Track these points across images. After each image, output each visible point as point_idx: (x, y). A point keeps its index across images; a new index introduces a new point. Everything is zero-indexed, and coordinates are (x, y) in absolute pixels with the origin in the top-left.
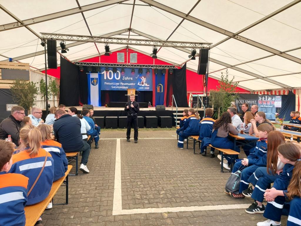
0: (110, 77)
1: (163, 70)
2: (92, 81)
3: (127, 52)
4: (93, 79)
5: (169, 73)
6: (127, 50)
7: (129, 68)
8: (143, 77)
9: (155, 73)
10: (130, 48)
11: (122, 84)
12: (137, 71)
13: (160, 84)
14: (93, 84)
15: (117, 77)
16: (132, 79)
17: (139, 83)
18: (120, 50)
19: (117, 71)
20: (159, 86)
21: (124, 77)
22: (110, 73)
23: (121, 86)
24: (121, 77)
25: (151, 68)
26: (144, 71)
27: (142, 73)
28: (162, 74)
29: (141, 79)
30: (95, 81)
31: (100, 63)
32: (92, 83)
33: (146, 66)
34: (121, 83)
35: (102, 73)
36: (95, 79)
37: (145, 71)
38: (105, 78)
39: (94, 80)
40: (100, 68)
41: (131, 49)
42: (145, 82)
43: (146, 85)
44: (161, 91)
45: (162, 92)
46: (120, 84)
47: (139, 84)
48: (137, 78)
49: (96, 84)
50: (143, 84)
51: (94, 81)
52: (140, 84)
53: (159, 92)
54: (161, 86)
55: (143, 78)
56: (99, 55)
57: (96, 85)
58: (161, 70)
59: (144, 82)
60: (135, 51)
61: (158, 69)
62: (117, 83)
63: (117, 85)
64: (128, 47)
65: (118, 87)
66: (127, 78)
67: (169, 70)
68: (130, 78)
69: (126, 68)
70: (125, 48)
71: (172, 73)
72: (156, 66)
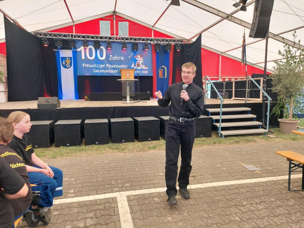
0: (91, 56)
1: (167, 45)
2: (64, 62)
3: (115, 20)
4: (64, 59)
5: (175, 50)
6: (114, 17)
7: (118, 42)
8: (138, 56)
9: (156, 51)
10: (117, 14)
11: (108, 66)
12: (129, 47)
13: (163, 66)
14: (65, 67)
15: (102, 56)
16: (122, 58)
17: (133, 65)
18: (105, 17)
19: (101, 47)
20: (161, 69)
21: (111, 56)
22: (90, 50)
23: (108, 69)
24: (107, 56)
25: (150, 44)
26: (140, 47)
27: (137, 49)
28: (166, 51)
29: (137, 58)
30: (68, 61)
31: (74, 33)
32: (63, 65)
33: (143, 40)
34: (107, 65)
35: (78, 50)
36: (67, 58)
37: (142, 48)
38: (83, 58)
39: (66, 60)
40: (74, 42)
41: (120, 15)
42: (142, 64)
43: (144, 67)
44: (164, 75)
45: (166, 77)
46: (106, 66)
48: (129, 57)
49: (69, 66)
51: (66, 62)
52: (135, 66)
53: (162, 77)
54: (164, 69)
55: (138, 58)
56: (72, 24)
57: (69, 68)
58: (164, 46)
59: (140, 63)
60: (125, 19)
61: (159, 45)
62: (102, 65)
63: (101, 67)
64: (114, 12)
65: (102, 71)
66: (116, 58)
67: (175, 46)
68: (120, 57)
69: (114, 42)
70: (111, 14)
71: (180, 49)
72: (157, 40)
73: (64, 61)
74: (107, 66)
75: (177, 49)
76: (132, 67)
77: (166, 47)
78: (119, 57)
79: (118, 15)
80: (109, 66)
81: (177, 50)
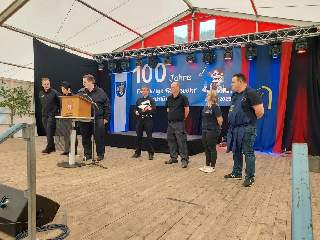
0: (147, 78)
2: (118, 89)
3: (193, 21)
4: (119, 84)
5: (294, 53)
6: (193, 16)
7: (184, 54)
8: (216, 72)
9: (247, 58)
10: (198, 12)
11: (167, 91)
13: (263, 87)
14: (119, 95)
15: (160, 77)
16: (189, 78)
17: (205, 87)
18: (179, 21)
19: (160, 64)
21: (172, 75)
22: (147, 70)
23: (167, 95)
24: (168, 77)
25: (239, 47)
27: (211, 61)
28: (270, 57)
29: (212, 76)
30: (122, 87)
32: (117, 92)
33: (223, 42)
35: (134, 71)
36: (121, 83)
38: (138, 81)
40: (130, 61)
41: (202, 12)
42: (222, 85)
43: (224, 91)
45: (270, 108)
46: (164, 91)
47: (205, 90)
48: (200, 75)
49: (122, 93)
50: (215, 88)
51: (120, 89)
52: (208, 88)
54: (266, 92)
55: (215, 75)
56: (141, 39)
57: (122, 95)
59: (217, 84)
60: (209, 15)
61: (254, 46)
62: (159, 90)
63: (158, 93)
64: (193, 9)
65: (160, 98)
66: (179, 78)
68: (186, 76)
69: (178, 54)
70: (189, 13)
71: (304, 49)
72: (252, 39)
73: (118, 87)
74: (166, 91)
75: (296, 49)
76: (203, 90)
77: (270, 48)
78: (184, 77)
80: (169, 91)
81: (297, 51)
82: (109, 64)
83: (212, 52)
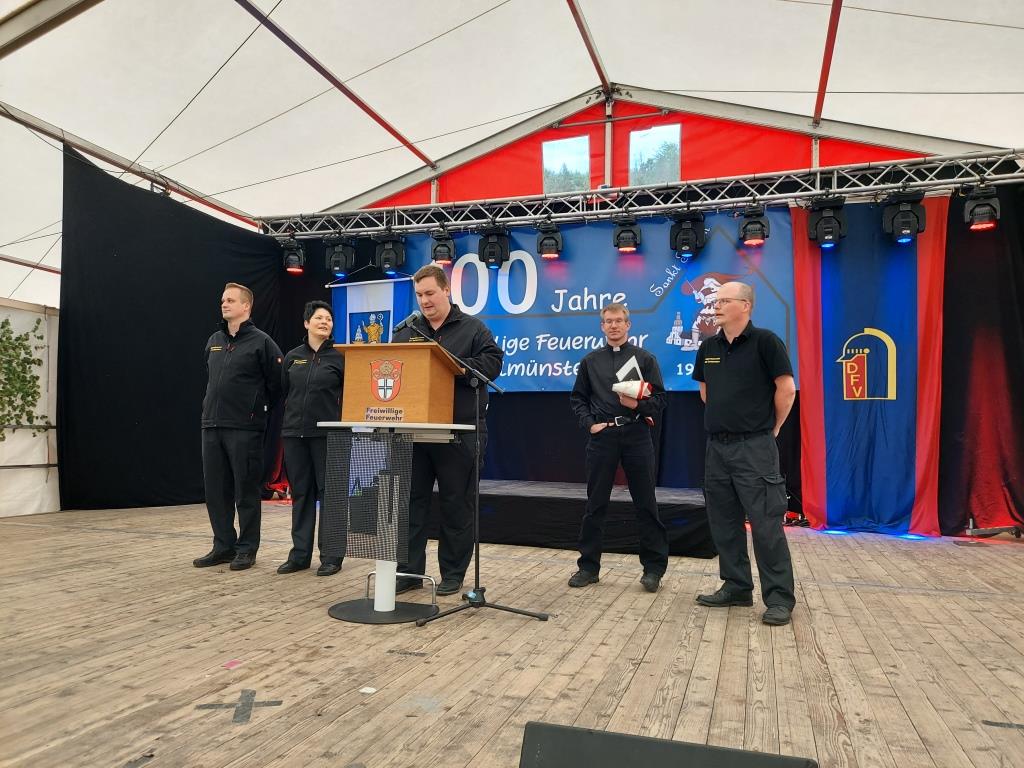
0: (471, 297)
1: (896, 199)
2: (358, 336)
3: (609, 126)
4: (360, 319)
5: (957, 226)
6: (609, 111)
7: (599, 223)
8: (709, 282)
9: (815, 242)
10: (624, 97)
11: (544, 345)
12: (658, 238)
13: (868, 331)
15: (517, 296)
17: (677, 330)
18: (561, 122)
19: (515, 255)
20: (855, 345)
21: (561, 292)
22: (470, 270)
23: (542, 356)
24: (545, 296)
25: (784, 208)
26: (721, 236)
27: (699, 251)
28: (890, 240)
29: (698, 295)
30: (374, 331)
33: (737, 191)
34: (541, 339)
36: (373, 317)
37: (733, 234)
39: (368, 324)
41: (637, 98)
45: (892, 395)
46: (533, 343)
47: (678, 341)
48: (658, 291)
50: (708, 333)
51: (365, 335)
52: (686, 335)
53: (859, 394)
54: (878, 347)
55: (708, 292)
56: (429, 174)
58: (875, 212)
60: (660, 109)
61: (837, 205)
62: (516, 341)
63: (511, 351)
64: (609, 90)
65: (517, 367)
66: (586, 299)
67: (957, 201)
68: (609, 296)
69: (579, 224)
70: (594, 101)
71: (992, 219)
72: (826, 183)
73: (359, 330)
74: (540, 342)
75: (967, 218)
76: (669, 341)
77: (888, 213)
78: (602, 297)
79: (628, 99)
80: (549, 345)
81: (971, 223)
82: (328, 251)
83: (697, 219)
